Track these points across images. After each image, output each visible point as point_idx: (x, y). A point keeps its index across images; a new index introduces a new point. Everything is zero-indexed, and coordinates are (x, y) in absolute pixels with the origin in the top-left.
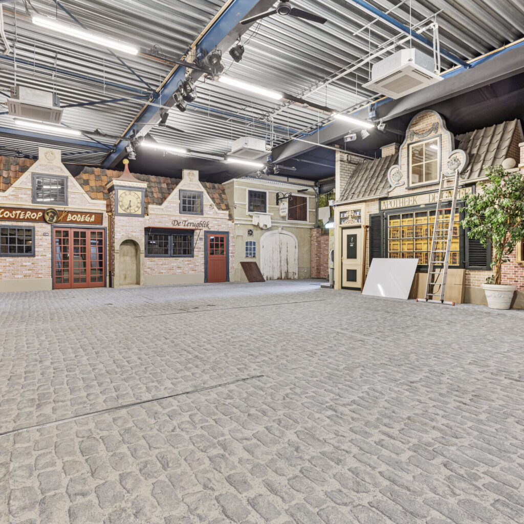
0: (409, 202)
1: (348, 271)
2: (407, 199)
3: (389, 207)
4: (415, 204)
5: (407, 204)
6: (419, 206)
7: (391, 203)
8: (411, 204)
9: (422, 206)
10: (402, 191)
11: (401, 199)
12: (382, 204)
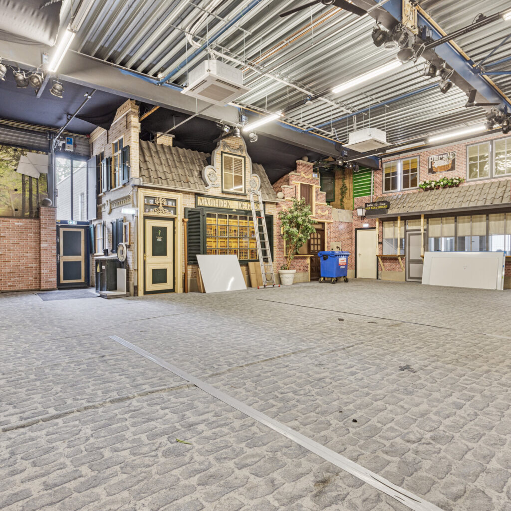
0: (223, 204)
1: (154, 271)
2: (221, 201)
3: (206, 204)
4: (228, 207)
5: (222, 206)
6: (232, 209)
7: (207, 200)
8: (225, 206)
9: (234, 210)
10: (217, 192)
11: (217, 200)
12: (199, 200)
